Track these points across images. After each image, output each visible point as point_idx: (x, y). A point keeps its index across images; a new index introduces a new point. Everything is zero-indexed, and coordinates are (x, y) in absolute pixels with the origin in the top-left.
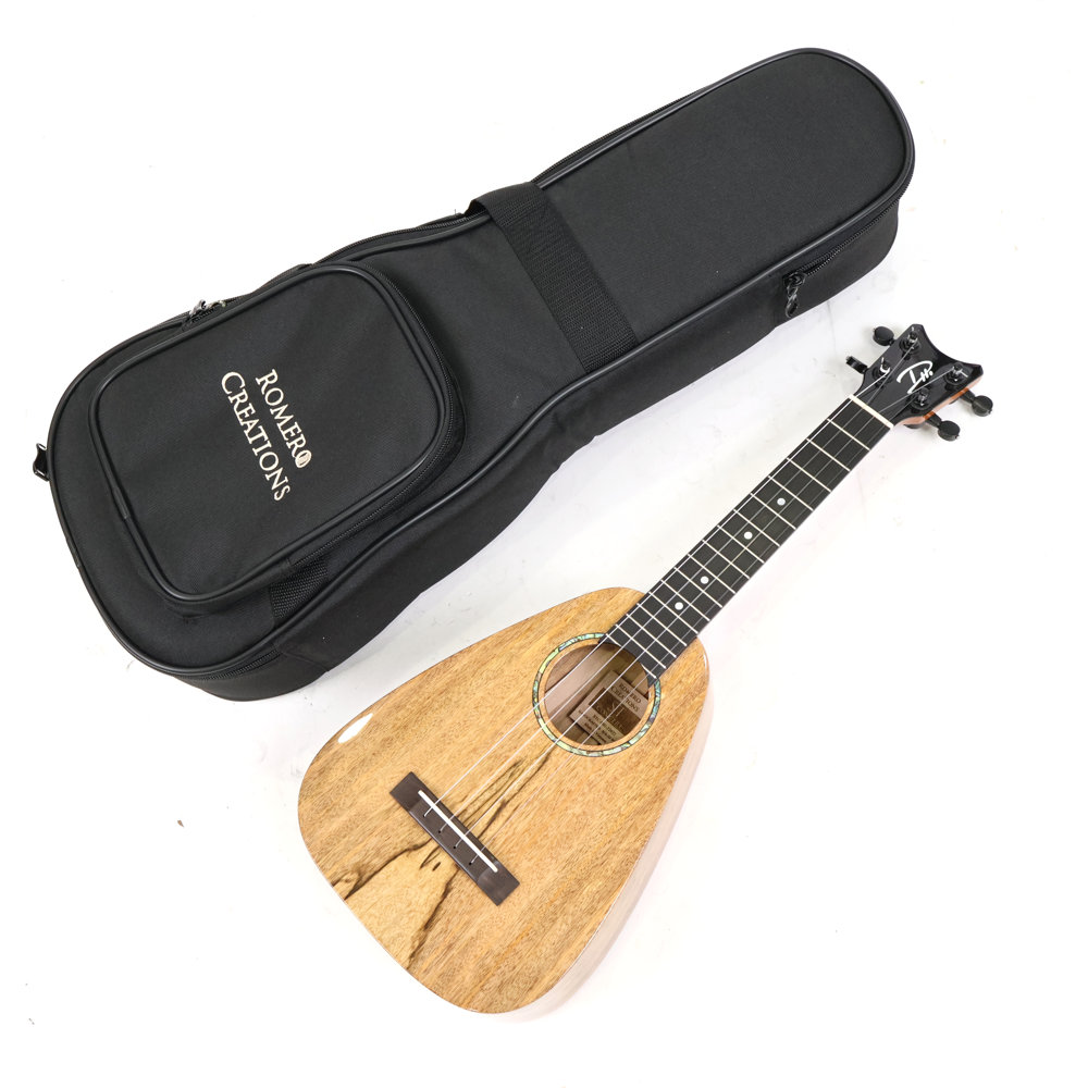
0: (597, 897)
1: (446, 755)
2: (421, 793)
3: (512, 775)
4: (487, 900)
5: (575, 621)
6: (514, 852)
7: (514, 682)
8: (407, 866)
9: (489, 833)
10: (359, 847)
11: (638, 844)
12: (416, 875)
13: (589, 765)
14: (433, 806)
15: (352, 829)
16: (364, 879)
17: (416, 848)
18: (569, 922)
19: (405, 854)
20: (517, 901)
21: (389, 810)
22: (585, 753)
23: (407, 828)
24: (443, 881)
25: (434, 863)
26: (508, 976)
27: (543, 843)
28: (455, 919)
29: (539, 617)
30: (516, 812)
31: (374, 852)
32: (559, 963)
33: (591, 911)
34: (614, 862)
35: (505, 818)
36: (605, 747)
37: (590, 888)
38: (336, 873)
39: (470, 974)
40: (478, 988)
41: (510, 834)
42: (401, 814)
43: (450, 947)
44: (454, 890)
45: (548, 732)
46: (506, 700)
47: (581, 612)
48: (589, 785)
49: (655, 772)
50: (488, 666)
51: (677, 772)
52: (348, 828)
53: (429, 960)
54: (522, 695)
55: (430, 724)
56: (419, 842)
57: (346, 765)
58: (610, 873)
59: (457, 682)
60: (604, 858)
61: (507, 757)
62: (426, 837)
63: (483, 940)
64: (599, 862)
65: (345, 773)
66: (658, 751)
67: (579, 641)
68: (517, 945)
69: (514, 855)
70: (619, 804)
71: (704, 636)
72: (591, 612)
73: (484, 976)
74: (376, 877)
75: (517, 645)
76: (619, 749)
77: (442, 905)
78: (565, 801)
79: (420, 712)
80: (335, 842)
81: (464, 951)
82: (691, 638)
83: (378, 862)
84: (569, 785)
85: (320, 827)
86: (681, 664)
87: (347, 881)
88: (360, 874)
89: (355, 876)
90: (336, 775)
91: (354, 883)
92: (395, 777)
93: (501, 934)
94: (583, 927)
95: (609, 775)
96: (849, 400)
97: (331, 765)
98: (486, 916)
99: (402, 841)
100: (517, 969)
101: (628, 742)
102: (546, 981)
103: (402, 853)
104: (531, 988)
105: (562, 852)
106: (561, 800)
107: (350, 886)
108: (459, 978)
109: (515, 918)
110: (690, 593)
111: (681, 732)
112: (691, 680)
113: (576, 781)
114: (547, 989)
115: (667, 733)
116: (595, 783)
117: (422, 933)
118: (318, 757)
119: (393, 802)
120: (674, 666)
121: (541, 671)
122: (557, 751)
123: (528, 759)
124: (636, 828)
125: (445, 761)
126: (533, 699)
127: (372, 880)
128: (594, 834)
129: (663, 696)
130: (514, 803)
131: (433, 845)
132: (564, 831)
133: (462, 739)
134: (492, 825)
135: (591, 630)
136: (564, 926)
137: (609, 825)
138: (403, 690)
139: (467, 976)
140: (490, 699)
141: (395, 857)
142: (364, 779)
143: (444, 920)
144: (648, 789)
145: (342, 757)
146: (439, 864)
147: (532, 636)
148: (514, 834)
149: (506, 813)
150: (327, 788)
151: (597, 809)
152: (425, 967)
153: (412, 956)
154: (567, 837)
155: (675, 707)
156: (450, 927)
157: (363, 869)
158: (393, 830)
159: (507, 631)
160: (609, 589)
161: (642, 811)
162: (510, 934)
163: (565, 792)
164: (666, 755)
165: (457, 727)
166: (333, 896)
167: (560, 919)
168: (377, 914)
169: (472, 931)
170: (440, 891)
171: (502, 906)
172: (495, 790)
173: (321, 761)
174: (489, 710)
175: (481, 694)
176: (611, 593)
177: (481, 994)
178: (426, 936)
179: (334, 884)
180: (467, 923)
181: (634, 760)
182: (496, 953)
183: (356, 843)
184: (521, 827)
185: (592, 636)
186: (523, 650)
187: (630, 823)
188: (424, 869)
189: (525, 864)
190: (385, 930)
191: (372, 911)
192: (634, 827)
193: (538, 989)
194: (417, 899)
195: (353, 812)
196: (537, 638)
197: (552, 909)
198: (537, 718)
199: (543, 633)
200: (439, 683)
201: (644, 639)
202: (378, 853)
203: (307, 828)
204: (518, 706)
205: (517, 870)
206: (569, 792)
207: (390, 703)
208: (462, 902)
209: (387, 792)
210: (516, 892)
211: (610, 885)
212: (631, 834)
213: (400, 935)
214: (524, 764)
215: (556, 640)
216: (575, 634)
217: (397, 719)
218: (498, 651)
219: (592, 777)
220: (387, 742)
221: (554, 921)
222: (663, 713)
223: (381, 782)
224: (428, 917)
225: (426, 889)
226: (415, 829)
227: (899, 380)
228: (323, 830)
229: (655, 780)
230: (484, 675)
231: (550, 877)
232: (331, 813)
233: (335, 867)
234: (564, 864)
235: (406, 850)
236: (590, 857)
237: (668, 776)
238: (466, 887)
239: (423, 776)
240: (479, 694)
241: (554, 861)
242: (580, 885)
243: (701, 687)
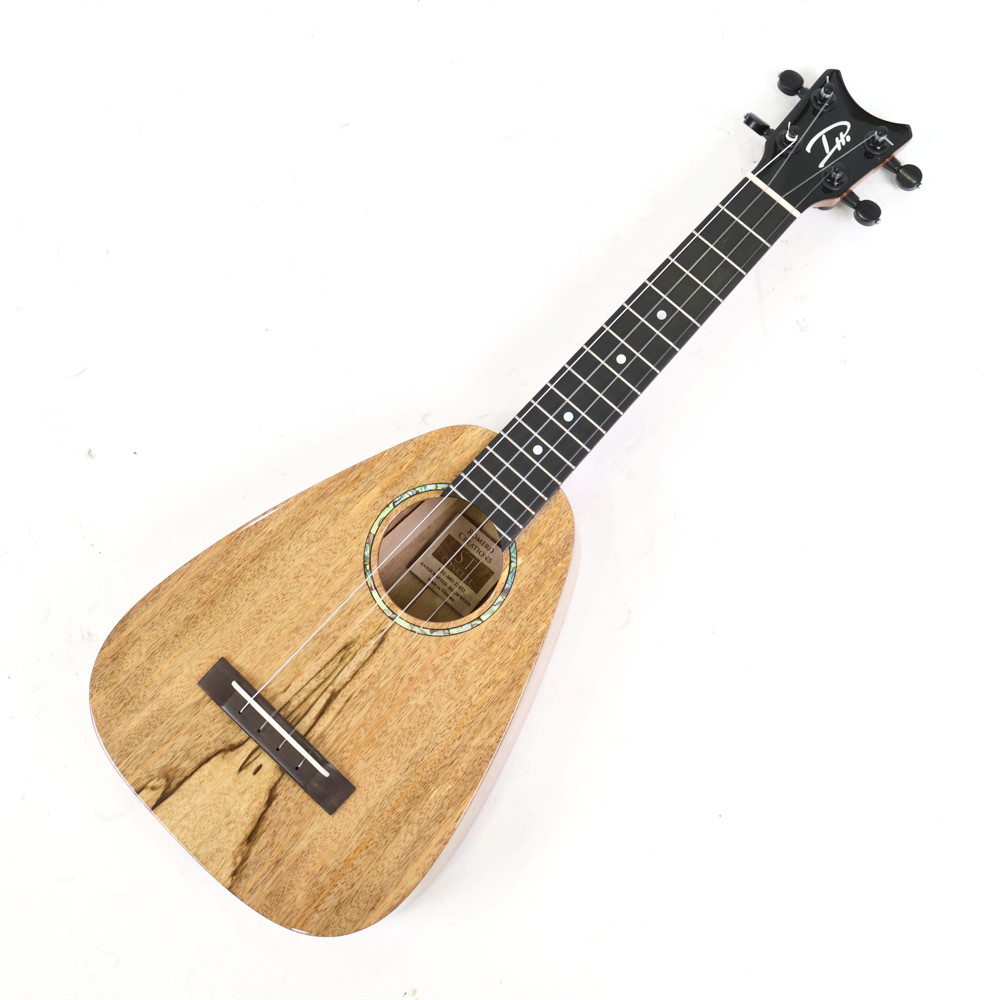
0: (446, 802)
1: (263, 636)
2: (235, 684)
3: (342, 659)
4: (319, 809)
5: (412, 468)
6: (348, 751)
7: (341, 545)
8: (222, 770)
9: (318, 729)
10: (165, 748)
11: (493, 740)
12: (235, 781)
13: (434, 646)
14: (250, 700)
15: (155, 727)
16: (173, 785)
17: (233, 748)
18: (415, 831)
19: (220, 756)
20: (353, 809)
21: (197, 704)
22: (428, 632)
23: (220, 725)
24: (266, 786)
25: (254, 766)
26: (346, 894)
27: (382, 740)
28: (283, 831)
29: (368, 465)
30: (349, 703)
31: (183, 753)
32: (404, 879)
33: (440, 819)
34: (465, 761)
35: (336, 711)
36: (452, 624)
37: (437, 793)
38: (139, 779)
39: (302, 893)
40: (312, 909)
41: (343, 729)
42: (211, 708)
43: (278, 863)
44: (280, 798)
45: (384, 607)
46: (332, 568)
47: (419, 457)
48: (434, 670)
49: (511, 655)
50: (309, 526)
51: (536, 654)
52: (151, 725)
53: (254, 878)
54: (350, 561)
55: (242, 598)
56: (236, 741)
57: (144, 650)
58: (460, 774)
59: (272, 546)
60: (454, 757)
61: (336, 638)
62: (242, 736)
63: (315, 855)
64: (448, 761)
65: (143, 658)
66: (514, 628)
67: (418, 493)
68: (355, 859)
69: (349, 754)
70: (470, 693)
71: (567, 487)
72: (432, 456)
73: (319, 895)
74: (187, 783)
75: (343, 498)
76: (469, 627)
77: (266, 815)
78: (405, 689)
79: (229, 583)
80: (136, 742)
81: (294, 868)
82: (551, 490)
83: (188, 765)
84: (410, 670)
85: (118, 725)
86: (541, 520)
87: (153, 788)
88: (169, 780)
89: (163, 782)
90: (132, 661)
91: (161, 791)
92: (200, 663)
93: (337, 846)
94: (431, 837)
95: (457, 659)
96: (746, 179)
97: (125, 649)
98: (316, 827)
99: (215, 741)
100: (356, 887)
101: (479, 618)
102: (390, 900)
103: (216, 754)
104: (373, 908)
105: (403, 749)
106: (401, 688)
107: (157, 794)
108: (290, 898)
109: (352, 828)
110: (552, 434)
111: (541, 605)
112: (552, 541)
113: (418, 666)
114: (392, 909)
115: (526, 606)
116: (441, 668)
117: (245, 848)
118: (109, 640)
119: (202, 693)
120: (532, 524)
121: (373, 531)
122: (395, 630)
123: (361, 640)
124: (490, 722)
125: (262, 643)
126: (365, 566)
127: (183, 787)
128: (441, 729)
129: (520, 561)
130: (346, 693)
131: (251, 745)
132: (405, 726)
133: (281, 617)
134: (321, 720)
135: (431, 479)
136: (409, 837)
137: (459, 718)
138: (207, 556)
139: (299, 896)
140: (313, 567)
141: (208, 760)
142: (166, 666)
143: (270, 832)
144: (503, 675)
145: (139, 639)
146: (260, 767)
147: (361, 487)
148: (347, 730)
149: (337, 705)
150: (124, 677)
151: (444, 699)
152: (250, 885)
153: (234, 873)
154: (410, 733)
155: (534, 575)
156: (277, 839)
157: (171, 774)
158: (205, 727)
159: (331, 481)
160: (452, 427)
161: (492, 702)
162: (346, 846)
163: (406, 681)
164: (523, 634)
165: (274, 601)
166: (139, 806)
167: (404, 828)
168: (191, 826)
169: (303, 844)
170: (263, 798)
171: (336, 815)
172: (324, 677)
173: (113, 645)
174: (312, 581)
175: (302, 561)
176: (456, 431)
177: (317, 916)
178: (249, 851)
179: (138, 792)
180: (297, 836)
181: (486, 640)
182: (332, 868)
183: (161, 743)
184: (355, 722)
185: (432, 487)
186: (349, 506)
187: (483, 715)
188: (243, 772)
189: (361, 765)
190: (201, 844)
191: (185, 823)
192: (487, 720)
193: (380, 909)
194: (236, 808)
195: (155, 706)
196: (366, 490)
197: (394, 817)
198: (371, 589)
199: (374, 484)
200: (249, 548)
201: (496, 492)
202: (187, 755)
203: (104, 724)
204: (347, 575)
205: (352, 773)
206: (411, 679)
207: (192, 573)
208: (289, 810)
209: (194, 682)
210: (352, 798)
211: (461, 789)
212: (485, 728)
213: (218, 850)
214: (357, 646)
215: (390, 493)
216: (412, 484)
217: (202, 592)
218: (319, 507)
219: (437, 661)
220: (192, 621)
221: (397, 831)
222: (520, 582)
223: (186, 670)
224: (250, 829)
225: (247, 796)
226: (231, 726)
227: (808, 149)
228: (120, 728)
229: (511, 664)
230: (305, 537)
231: (390, 780)
232: (129, 707)
233: (140, 771)
234: (407, 765)
235: (220, 752)
236: (437, 757)
237: (527, 658)
238: (293, 794)
239: (239, 661)
240: (300, 561)
241: (395, 762)
242: (427, 790)
243: (564, 550)
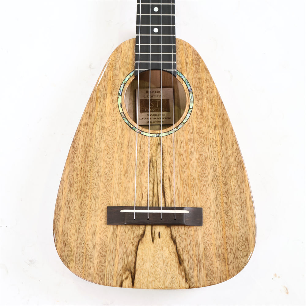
0: (239, 183)
1: (115, 185)
2: (122, 211)
3: (153, 167)
4: (195, 228)
5: (115, 77)
6: (186, 198)
7: (114, 127)
8: (146, 247)
9: (168, 200)
10: (117, 260)
11: (235, 146)
12: (154, 247)
13: (182, 133)
14: (135, 211)
15: (105, 256)
16: (133, 270)
17: (142, 236)
18: (238, 204)
19: (140, 243)
20: (208, 216)
21: (114, 232)
22: (176, 129)
23: (130, 232)
24: (168, 238)
25: (157, 235)
26: (234, 249)
27: (195, 182)
28: (190, 248)
29: (97, 90)
30: (171, 181)
31: (125, 256)
32: (250, 224)
33: (242, 191)
34: (232, 162)
35: (169, 188)
36: (182, 119)
37: (233, 183)
38: (117, 280)
39: (218, 264)
40: (227, 266)
41: (177, 192)
42: (121, 229)
43: (199, 261)
44: (177, 237)
45: (151, 135)
46: (118, 138)
47: (114, 71)
48: (191, 141)
49: (213, 110)
50: (95, 131)
51: (222, 103)
52: (103, 256)
53: (195, 275)
54: (123, 129)
55: (94, 179)
56: (141, 232)
57: (73, 232)
58: (235, 169)
59: (87, 150)
60: (227, 165)
61: (143, 162)
62: (142, 228)
63: (210, 245)
64: (226, 168)
65: (76, 235)
66: (206, 100)
67: (125, 84)
68: (225, 233)
69: (188, 199)
70: (211, 137)
71: (178, 35)
72: (118, 66)
73: (225, 258)
74: (137, 265)
75: (98, 109)
76: (188, 115)
77: (178, 248)
78: (187, 157)
79: (84, 178)
80: (103, 268)
81: (206, 258)
82: (174, 40)
83: (131, 258)
84: (182, 149)
85: (90, 268)
86: (179, 54)
87: (126, 279)
88: (129, 270)
89: (128, 273)
90: (73, 240)
91: (130, 277)
92: (101, 215)
93: (215, 236)
94: (245, 200)
95: (195, 130)
97: (66, 238)
98: (201, 235)
99: (133, 239)
100: (235, 243)
101: (190, 108)
102: (251, 236)
103: (138, 244)
104: (248, 245)
105: (206, 179)
106: (185, 158)
107: (130, 279)
108: (215, 269)
109: (214, 224)
110: (156, 20)
111: (208, 84)
112: (190, 59)
113: (183, 145)
114: (255, 239)
115: (202, 89)
116: (192, 138)
117: (181, 267)
118: (56, 241)
119: (112, 227)
120: (178, 59)
121: (121, 111)
122: (162, 139)
123: (154, 154)
124: (228, 141)
125: (117, 188)
126: (130, 126)
127: (137, 268)
128: (213, 159)
129: (185, 76)
130: (166, 178)
131: (148, 228)
132: (199, 170)
133: (115, 173)
134: (166, 196)
135: (126, 75)
136: (237, 208)
137: (215, 150)
138: (66, 176)
139: (217, 265)
140: (110, 144)
141: (137, 249)
142: (88, 230)
143: (185, 253)
144: (217, 120)
145: (68, 229)
146: (159, 233)
147: (102, 100)
148: (179, 191)
149: (167, 185)
150: (75, 249)
151: (204, 148)
152: (196, 279)
153: (186, 280)
154: (203, 171)
155: (195, 76)
156: (190, 253)
157: (128, 267)
158: (124, 238)
159: (88, 107)
160: (116, 50)
161: (223, 132)
162: (218, 232)
163: (184, 154)
164: (211, 100)
165: (107, 169)
166: (126, 291)
167: (233, 207)
168: (154, 279)
169: (202, 246)
170: (171, 243)
171: (204, 224)
172: (152, 180)
173: (59, 241)
174: (115, 149)
175: (104, 145)
176: (119, 50)
177: (231, 267)
178: (184, 267)
179: (121, 286)
180: (196, 245)
181: (200, 113)
182: (220, 244)
183: (113, 259)
184: (179, 185)
185: (129, 77)
186: (104, 110)
187: (223, 141)
188: (155, 241)
189: (196, 198)
190: (164, 282)
191: (150, 280)
192: (226, 141)
193: (251, 242)
194: (164, 256)
195: (98, 248)
196: (104, 99)
197: (225, 206)
198: (140, 133)
199: (105, 94)
200: (79, 158)
202: (128, 255)
203: (84, 274)
204: (126, 136)
205: (195, 204)
206: (185, 151)
207: (66, 187)
208: (185, 239)
209: (105, 226)
210: (204, 213)
211: (240, 173)
212: (228, 145)
213: (172, 277)
214: (154, 158)
215: (114, 92)
216: (120, 82)
217: (76, 191)
218: (93, 120)
219: (189, 137)
220: (82, 205)
221: (231, 209)
222: (192, 83)
223: (97, 224)
224: (177, 259)
225: (164, 248)
226: (134, 229)
228: (92, 269)
229: (216, 114)
230: (97, 136)
231: (212, 194)
232: (88, 258)
233: (114, 278)
234: (213, 183)
235: (139, 241)
236: (221, 170)
237: (220, 107)
238: (179, 231)
239: (114, 204)
240: (103, 146)
241: (207, 186)
242: (228, 185)
243: (198, 58)
